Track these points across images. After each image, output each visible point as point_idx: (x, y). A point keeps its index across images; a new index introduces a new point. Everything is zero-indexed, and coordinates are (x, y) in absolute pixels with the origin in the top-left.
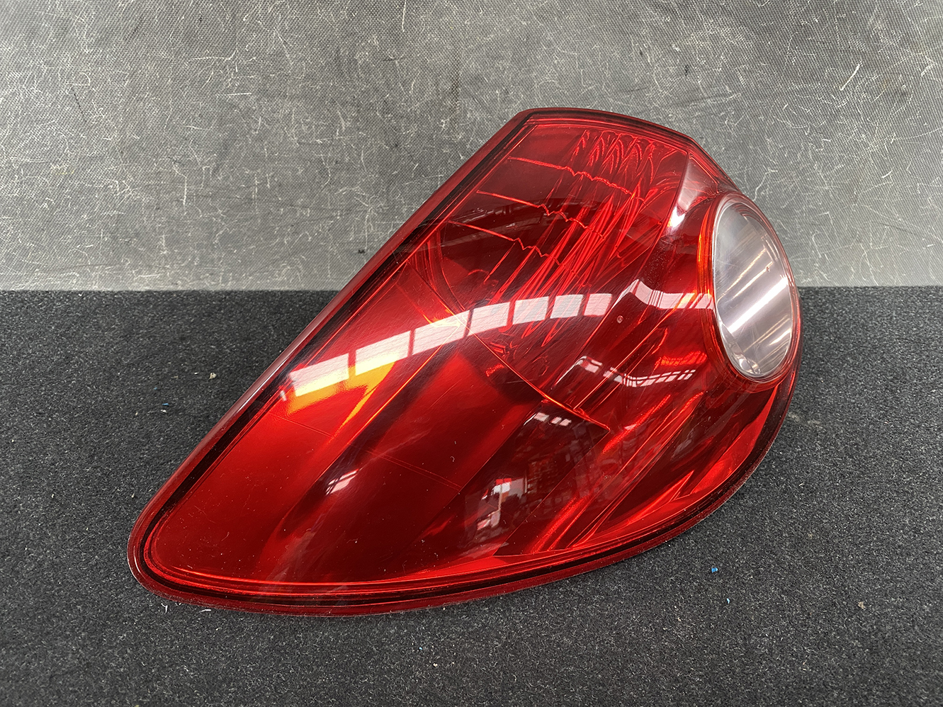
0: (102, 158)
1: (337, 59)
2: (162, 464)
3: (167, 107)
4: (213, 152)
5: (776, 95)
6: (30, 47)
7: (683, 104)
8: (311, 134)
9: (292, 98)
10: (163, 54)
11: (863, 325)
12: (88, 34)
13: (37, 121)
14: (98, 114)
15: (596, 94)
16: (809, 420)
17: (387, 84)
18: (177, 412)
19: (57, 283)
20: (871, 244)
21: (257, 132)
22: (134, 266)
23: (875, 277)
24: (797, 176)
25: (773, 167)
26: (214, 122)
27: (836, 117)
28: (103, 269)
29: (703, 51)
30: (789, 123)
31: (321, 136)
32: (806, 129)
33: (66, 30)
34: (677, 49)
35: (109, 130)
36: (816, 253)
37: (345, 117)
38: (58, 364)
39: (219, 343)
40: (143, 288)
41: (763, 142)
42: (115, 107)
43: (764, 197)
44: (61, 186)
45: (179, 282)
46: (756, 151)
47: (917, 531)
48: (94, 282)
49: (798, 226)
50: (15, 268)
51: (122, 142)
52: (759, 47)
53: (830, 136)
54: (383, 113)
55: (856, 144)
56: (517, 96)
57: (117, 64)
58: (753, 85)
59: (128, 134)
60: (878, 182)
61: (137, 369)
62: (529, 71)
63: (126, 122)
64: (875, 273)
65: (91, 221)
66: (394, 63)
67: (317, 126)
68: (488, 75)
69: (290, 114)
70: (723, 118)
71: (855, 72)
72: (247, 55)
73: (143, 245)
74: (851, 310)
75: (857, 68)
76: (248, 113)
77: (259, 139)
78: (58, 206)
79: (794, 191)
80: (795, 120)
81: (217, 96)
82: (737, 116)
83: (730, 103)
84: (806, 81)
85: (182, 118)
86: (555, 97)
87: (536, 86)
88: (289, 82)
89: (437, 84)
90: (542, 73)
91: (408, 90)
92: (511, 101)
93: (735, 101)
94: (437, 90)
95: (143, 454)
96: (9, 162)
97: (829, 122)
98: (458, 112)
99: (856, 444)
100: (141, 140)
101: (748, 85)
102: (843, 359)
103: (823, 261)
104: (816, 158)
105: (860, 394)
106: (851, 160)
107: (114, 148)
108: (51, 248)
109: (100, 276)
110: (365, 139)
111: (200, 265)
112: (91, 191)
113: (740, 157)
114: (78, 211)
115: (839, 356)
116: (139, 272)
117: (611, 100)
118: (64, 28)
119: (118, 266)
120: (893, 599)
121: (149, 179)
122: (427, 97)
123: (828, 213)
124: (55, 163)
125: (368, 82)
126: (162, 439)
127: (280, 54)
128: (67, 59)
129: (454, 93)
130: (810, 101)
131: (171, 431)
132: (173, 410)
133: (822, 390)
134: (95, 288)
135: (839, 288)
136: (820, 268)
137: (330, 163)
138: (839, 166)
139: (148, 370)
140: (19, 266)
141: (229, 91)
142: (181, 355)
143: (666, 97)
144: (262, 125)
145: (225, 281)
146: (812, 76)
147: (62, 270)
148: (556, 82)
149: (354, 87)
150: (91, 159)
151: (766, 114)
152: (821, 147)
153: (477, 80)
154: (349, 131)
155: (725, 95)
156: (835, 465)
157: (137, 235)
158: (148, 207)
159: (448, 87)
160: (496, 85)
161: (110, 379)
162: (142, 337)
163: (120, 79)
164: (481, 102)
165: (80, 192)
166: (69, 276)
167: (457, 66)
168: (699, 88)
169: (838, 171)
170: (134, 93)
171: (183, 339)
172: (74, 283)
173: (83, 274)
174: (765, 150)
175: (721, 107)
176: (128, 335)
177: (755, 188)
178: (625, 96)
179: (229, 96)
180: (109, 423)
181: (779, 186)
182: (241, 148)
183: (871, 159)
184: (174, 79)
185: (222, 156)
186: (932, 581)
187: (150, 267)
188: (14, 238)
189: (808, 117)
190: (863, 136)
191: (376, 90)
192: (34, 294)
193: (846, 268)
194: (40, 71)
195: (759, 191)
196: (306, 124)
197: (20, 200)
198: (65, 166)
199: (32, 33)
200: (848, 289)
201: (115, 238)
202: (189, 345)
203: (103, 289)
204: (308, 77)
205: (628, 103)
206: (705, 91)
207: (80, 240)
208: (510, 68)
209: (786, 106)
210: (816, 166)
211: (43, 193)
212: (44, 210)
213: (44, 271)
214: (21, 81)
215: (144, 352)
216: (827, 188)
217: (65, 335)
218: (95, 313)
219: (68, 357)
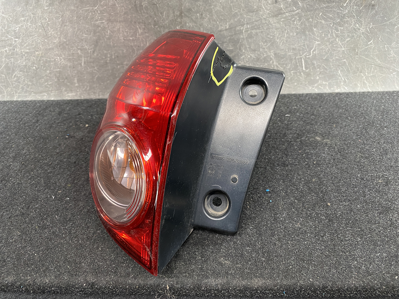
0: (53, 49)
1: (135, 5)
2: (63, 154)
3: (75, 28)
4: (92, 45)
5: (316, 9)
6: (27, 9)
7: (276, 16)
8: (128, 36)
9: (120, 22)
10: (72, 8)
11: (359, 106)
12: (46, 2)
13: (31, 36)
14: (51, 32)
15: (239, 13)
16: (325, 140)
17: (155, 14)
18: (72, 137)
19: (39, 98)
20: (366, 73)
21: (108, 36)
22: (66, 91)
23: (369, 88)
24: (329, 45)
25: (318, 41)
26: (92, 33)
27: (344, 17)
28: (55, 92)
30: (323, 22)
31: (132, 36)
32: (331, 24)
35: (55, 38)
36: (341, 78)
37: (140, 28)
38: (34, 123)
39: (92, 116)
40: (69, 99)
41: (312, 30)
42: (57, 29)
43: (315, 54)
44: (40, 60)
45: (82, 96)
46: (309, 34)
47: (362, 179)
48: (52, 97)
49: (332, 66)
50: (25, 92)
51: (60, 42)
53: (342, 26)
54: (154, 26)
55: (354, 29)
56: (207, 16)
57: (57, 12)
58: (305, 6)
59: (62, 39)
60: (367, 45)
61: (61, 124)
62: (210, 6)
63: (61, 34)
64: (369, 86)
65: (50, 73)
66: (157, 6)
67: (130, 33)
68: (194, 8)
69: (120, 28)
70: (294, 21)
72: (102, 6)
73: (69, 82)
74: (355, 100)
76: (104, 29)
77: (109, 39)
78: (39, 68)
79: (328, 51)
80: (326, 20)
81: (93, 23)
82: (300, 20)
83: (296, 14)
84: (328, 2)
85: (80, 32)
86: (222, 15)
87: (213, 11)
88: (119, 16)
89: (174, 13)
90: (215, 6)
91: (163, 16)
92: (204, 18)
93: (298, 13)
94: (174, 15)
96: (21, 52)
97: (341, 20)
98: (183, 23)
99: (343, 148)
100: (66, 41)
101: (303, 6)
102: (347, 118)
103: (345, 82)
104: (337, 36)
105: (350, 130)
106: (353, 36)
107: (57, 45)
108: (37, 84)
109: (54, 95)
110: (148, 37)
111: (89, 90)
112: (50, 61)
113: (303, 37)
114: (45, 70)
116: (68, 93)
117: (245, 16)
119: (60, 91)
120: (344, 203)
121: (70, 56)
122: (170, 18)
123: (345, 60)
124: (37, 51)
125: (147, 14)
127: (115, 5)
128: (39, 12)
129: (181, 16)
130: (331, 11)
131: (68, 143)
132: (70, 137)
133: (334, 129)
134: (52, 99)
135: (352, 93)
136: (344, 84)
137: (136, 47)
138: (348, 39)
139: (65, 124)
140: (26, 92)
141: (97, 20)
142: (78, 120)
143: (269, 14)
144: (110, 33)
145: (99, 96)
147: (41, 92)
148: (222, 10)
149: (143, 16)
150: (50, 49)
151: (312, 18)
152: (338, 31)
153: (189, 10)
154: (142, 34)
155: (294, 11)
156: (332, 155)
157: (66, 78)
158: (70, 67)
159: (178, 13)
160: (197, 12)
161: (51, 127)
162: (65, 114)
163: (57, 18)
164: (192, 19)
165: (46, 62)
166: (43, 95)
167: (181, 5)
168: (282, 9)
169: (348, 42)
170: (63, 23)
171: (79, 114)
172: (45, 97)
173: (48, 94)
174: (314, 34)
175: (292, 16)
176: (60, 113)
177: (311, 50)
178: (251, 14)
179: (97, 22)
180: (47, 141)
181: (322, 49)
182: (102, 43)
183: (362, 35)
184: (77, 17)
185: (96, 46)
186: (364, 197)
187: (71, 90)
188: (24, 81)
189: (331, 18)
190: (357, 25)
191: (151, 17)
192: (30, 101)
193: (356, 85)
194: (30, 17)
195: (313, 52)
196: (126, 32)
197: (26, 66)
198: (40, 52)
200: (356, 93)
201: (59, 80)
203: (55, 99)
204: (125, 13)
205: (252, 16)
206: (285, 10)
207: (47, 81)
208: (202, 5)
209: (321, 14)
210: (337, 40)
211: (34, 63)
212: (34, 69)
213: (35, 93)
214: (24, 21)
215: (65, 119)
216: (343, 49)
217: (38, 114)
218: (50, 107)
219: (38, 121)
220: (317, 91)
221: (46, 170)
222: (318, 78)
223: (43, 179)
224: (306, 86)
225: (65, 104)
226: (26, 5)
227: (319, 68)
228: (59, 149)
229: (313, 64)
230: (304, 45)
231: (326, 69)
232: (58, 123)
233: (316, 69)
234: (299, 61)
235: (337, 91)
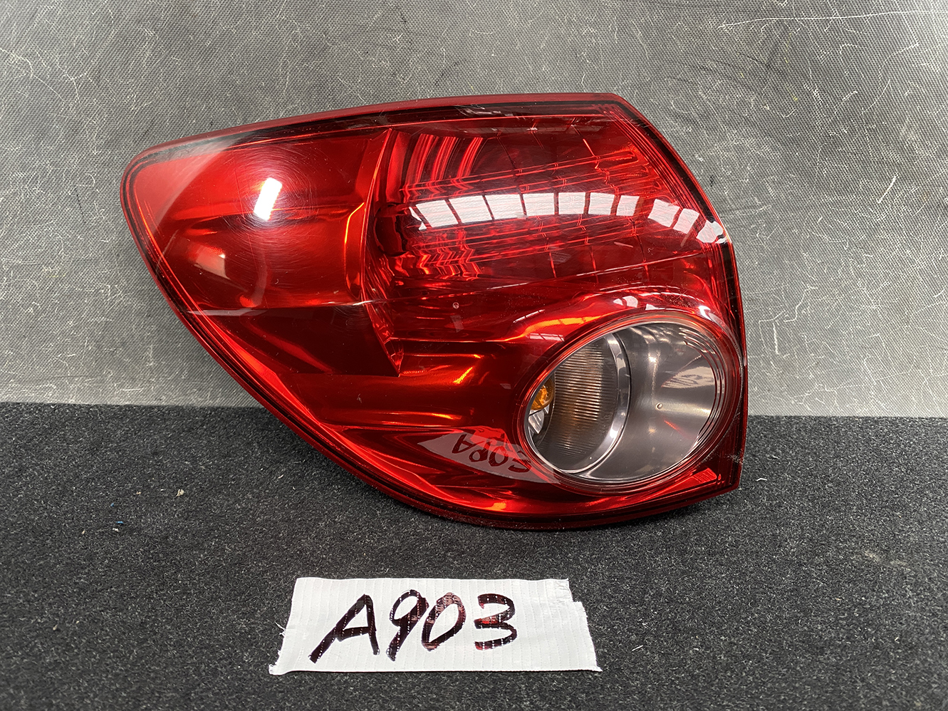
0: (97, 262)
2: (99, 591)
5: (808, 208)
6: (37, 149)
12: (98, 136)
13: (35, 222)
14: (98, 216)
16: (891, 560)
18: (132, 530)
19: (31, 395)
20: (932, 371)
22: (116, 379)
23: (941, 408)
24: (840, 294)
25: (812, 283)
27: (875, 230)
28: (83, 381)
29: (728, 162)
30: (826, 237)
32: (845, 244)
33: (76, 132)
34: (700, 159)
35: (109, 232)
36: (870, 379)
38: (8, 477)
39: (194, 460)
40: (123, 403)
41: (799, 257)
42: (117, 208)
43: (806, 316)
44: (51, 290)
45: (164, 397)
46: (792, 267)
48: (71, 395)
49: (847, 349)
51: (119, 246)
52: (787, 159)
53: (873, 251)
55: (901, 260)
58: (783, 196)
60: (930, 302)
61: (96, 483)
64: (940, 404)
65: (77, 327)
70: (754, 231)
71: (892, 184)
73: (129, 356)
74: (919, 441)
75: (894, 180)
78: (44, 311)
79: (838, 311)
80: (832, 234)
82: (769, 229)
83: (760, 215)
84: (840, 193)
93: (765, 213)
95: (80, 578)
97: (869, 236)
101: (778, 197)
102: (921, 492)
103: (879, 390)
104: (859, 275)
106: (898, 278)
107: (111, 250)
108: (31, 356)
109: (79, 389)
111: (187, 380)
112: (80, 295)
113: (775, 272)
114: (64, 317)
115: (915, 488)
116: (122, 386)
118: (74, 130)
119: (99, 378)
121: (143, 284)
123: (878, 334)
124: (48, 264)
126: (107, 561)
128: (73, 160)
130: (845, 213)
131: (120, 552)
132: (127, 529)
133: (902, 527)
134: (72, 401)
135: (901, 418)
136: (876, 396)
138: (886, 284)
139: (109, 485)
142: (149, 471)
145: (214, 397)
146: (845, 189)
147: (38, 381)
150: (86, 261)
151: (800, 227)
152: (862, 262)
155: (754, 207)
157: (123, 344)
158: (139, 313)
161: (62, 494)
162: (110, 451)
165: (69, 297)
166: (45, 388)
168: (727, 200)
169: (884, 290)
171: (155, 454)
172: (51, 396)
173: (61, 386)
174: (802, 265)
175: (751, 219)
176: (94, 449)
177: (794, 306)
180: (48, 541)
181: (821, 304)
183: (919, 276)
187: (133, 379)
189: (845, 231)
190: (908, 251)
193: (906, 397)
194: (45, 171)
195: (800, 309)
197: (5, 304)
198: (57, 269)
199: (42, 134)
200: (911, 419)
201: (99, 347)
202: (161, 461)
203: (80, 402)
206: (733, 203)
207: (62, 349)
209: (820, 219)
210: (859, 283)
211: (31, 297)
212: (29, 314)
213: (20, 381)
214: (24, 181)
215: (109, 466)
216: (874, 307)
217: (24, 446)
218: (64, 425)
219: (22, 469)
220: (808, 410)
221: (39, 657)
222: (812, 376)
223: (25, 692)
224: (783, 397)
225: (112, 418)
226: (38, 140)
227: (814, 351)
228: (88, 574)
229: (800, 341)
230: (778, 293)
231: (832, 356)
232: (88, 481)
233: (806, 352)
234: (763, 332)
235: (862, 412)
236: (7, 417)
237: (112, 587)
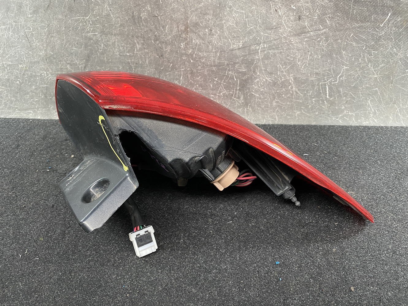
0: (39, 62)
1: (133, 16)
2: (40, 193)
3: (63, 40)
4: (83, 60)
5: (347, 29)
6: (7, 16)
7: (298, 35)
8: (124, 51)
9: (115, 35)
10: (60, 17)
11: (391, 145)
12: (29, 9)
13: (13, 47)
14: (36, 43)
15: (255, 30)
16: (349, 191)
17: (156, 28)
19: (24, 115)
20: (401, 105)
21: (101, 50)
23: (403, 122)
24: (359, 70)
25: (346, 65)
26: (83, 46)
27: (379, 40)
28: (42, 110)
29: (307, 9)
30: (354, 43)
31: (129, 52)
32: (363, 46)
33: (21, 7)
34: (294, 8)
35: (41, 50)
36: (371, 109)
37: (138, 43)
38: (13, 148)
41: (341, 53)
42: (42, 40)
43: (342, 81)
44: (24, 74)
46: (337, 58)
47: (394, 252)
48: (39, 115)
49: (361, 95)
50: (8, 108)
51: (46, 55)
52: (336, 5)
53: (377, 50)
54: (155, 41)
55: (391, 54)
56: (216, 32)
57: (42, 21)
58: (334, 24)
59: (48, 52)
60: (404, 73)
61: (44, 152)
62: (221, 20)
63: (47, 46)
64: (403, 120)
65: (36, 89)
66: (158, 18)
67: (127, 47)
68: (202, 22)
69: (115, 42)
70: (319, 42)
71: (388, 17)
72: (95, 16)
74: (386, 138)
75: (389, 15)
76: (97, 42)
77: (102, 53)
78: (23, 83)
79: (358, 78)
80: (357, 42)
81: (84, 34)
82: (327, 41)
83: (322, 34)
84: (362, 22)
85: (70, 45)
86: (234, 32)
87: (225, 27)
88: (113, 28)
89: (178, 27)
90: (228, 21)
91: (165, 30)
92: (213, 35)
93: (325, 33)
94: (178, 30)
95: (34, 188)
96: (3, 64)
97: (376, 42)
98: (188, 40)
99: (371, 205)
100: (54, 54)
101: (332, 25)
102: (376, 162)
103: (375, 113)
104: (370, 61)
105: (380, 180)
106: (389, 62)
107: (43, 58)
108: (21, 100)
109: (41, 113)
110: (148, 53)
112: (35, 76)
113: (329, 61)
114: (31, 85)
115: (374, 160)
117: (262, 33)
118: (20, 6)
119: (48, 109)
120: (372, 288)
121: (58, 71)
122: (174, 33)
123: (377, 89)
124: (21, 64)
125: (147, 27)
126: (44, 182)
127: (109, 15)
128: (22, 20)
129: (186, 31)
130: (364, 32)
131: (49, 179)
132: (53, 170)
133: (360, 177)
134: (39, 118)
135: (382, 127)
136: (373, 116)
137: (133, 64)
138: (382, 65)
139: (48, 153)
140: (10, 108)
141: (88, 32)
142: (63, 147)
143: (290, 32)
144: (103, 47)
146: (365, 19)
147: (26, 110)
148: (235, 25)
149: (141, 29)
150: (34, 62)
151: (341, 39)
152: (371, 55)
153: (196, 25)
154: (140, 49)
155: (320, 30)
159: (183, 28)
160: (206, 27)
161: (31, 156)
162: (50, 139)
163: (43, 28)
164: (199, 35)
165: (31, 77)
166: (29, 113)
167: (187, 18)
168: (306, 27)
169: (381, 68)
170: (49, 34)
172: (31, 115)
173: (34, 111)
174: (342, 57)
175: (318, 36)
176: (45, 138)
177: (337, 76)
178: (269, 32)
179: (89, 34)
180: (25, 174)
181: (350, 75)
182: (95, 57)
183: (399, 61)
184: (65, 28)
185: (87, 61)
186: (397, 280)
188: (7, 96)
189: (364, 40)
190: (395, 49)
191: (151, 30)
192: (14, 119)
193: (387, 117)
194: (12, 25)
195: (339, 78)
196: (122, 46)
197: (8, 80)
198: (25, 66)
199: (8, 9)
200: (386, 127)
201: (46, 97)
202: (68, 143)
203: (42, 118)
204: (121, 25)
205: (270, 34)
206: (310, 28)
207: (32, 97)
208: (212, 19)
209: (352, 35)
210: (369, 65)
211: (17, 77)
212: (17, 84)
213: (19, 110)
214: (5, 29)
215: (49, 145)
216: (376, 76)
217: (20, 136)
218: (35, 128)
219: (18, 146)
220: (341, 123)
221: (18, 216)
222: (343, 107)
223: (12, 228)
224: (329, 117)
225: (52, 125)
226: (7, 11)
227: (345, 96)
228: (37, 186)
229: (339, 92)
230: (330, 70)
231: (354, 98)
232: (41, 150)
233: (341, 97)
234: (322, 88)
235: (365, 123)
236: (15, 125)
237: (44, 192)
